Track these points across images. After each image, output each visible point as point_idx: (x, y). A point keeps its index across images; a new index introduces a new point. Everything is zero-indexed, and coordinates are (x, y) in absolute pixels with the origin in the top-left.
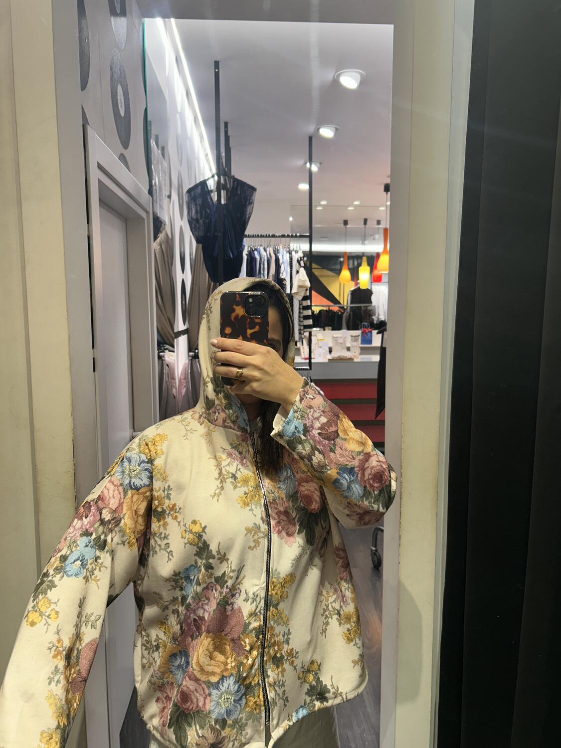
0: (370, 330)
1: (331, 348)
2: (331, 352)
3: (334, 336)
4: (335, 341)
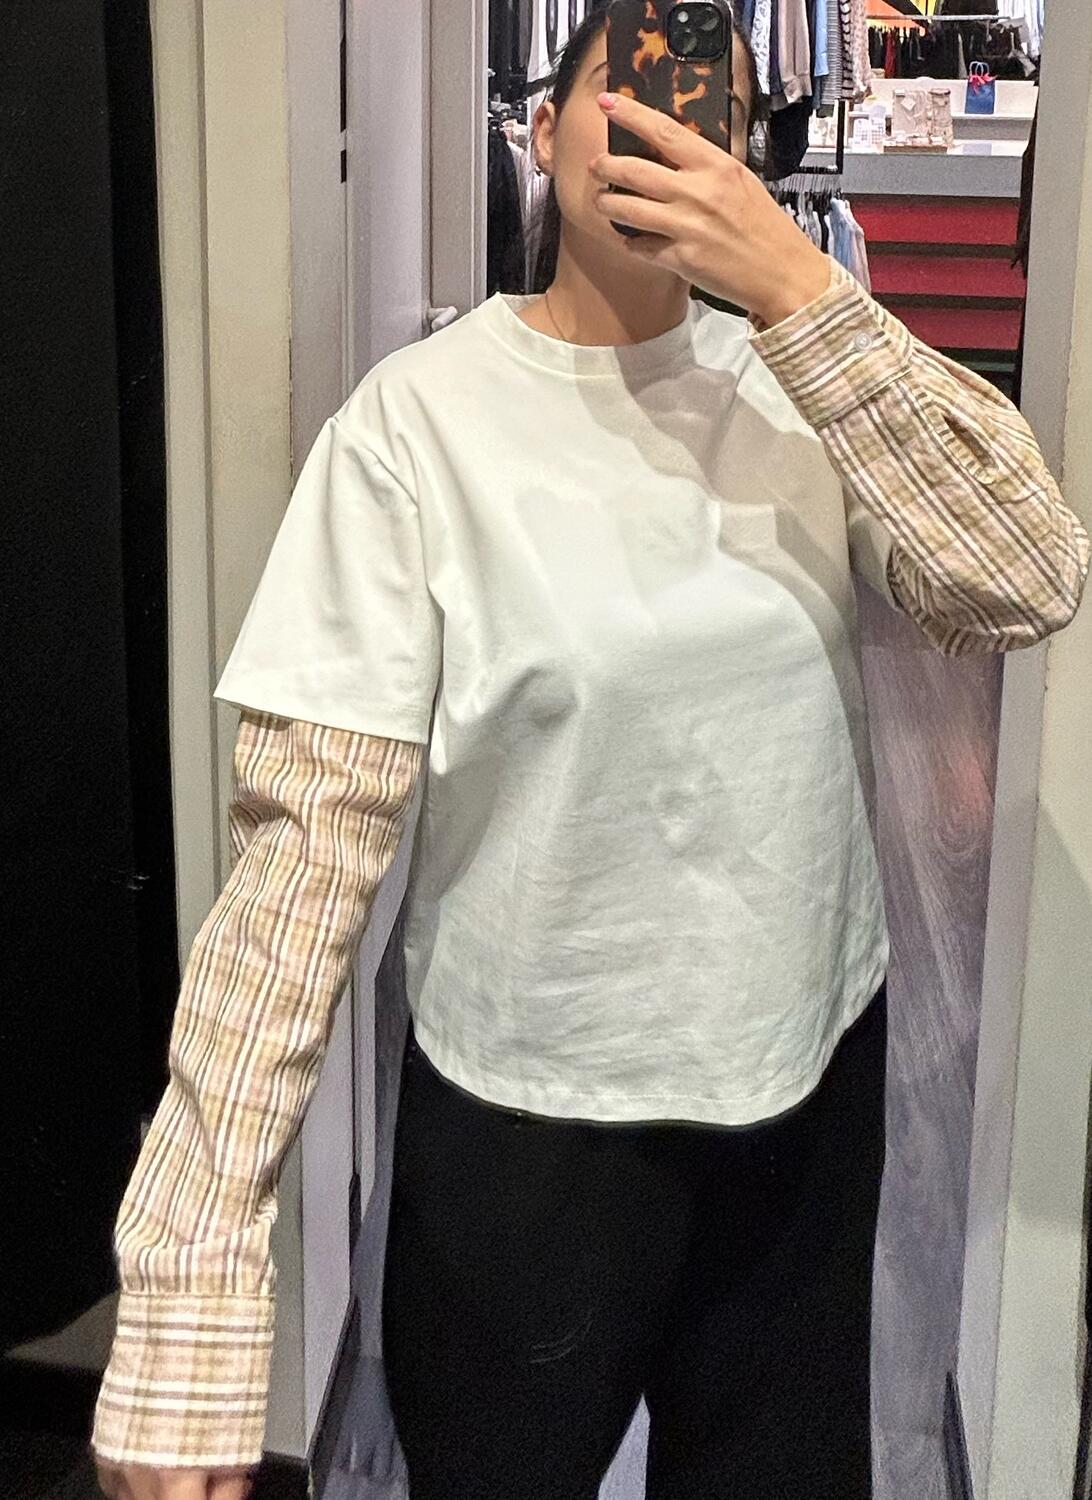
0: (991, 79)
1: (888, 120)
2: (889, 129)
3: (898, 92)
4: (899, 102)
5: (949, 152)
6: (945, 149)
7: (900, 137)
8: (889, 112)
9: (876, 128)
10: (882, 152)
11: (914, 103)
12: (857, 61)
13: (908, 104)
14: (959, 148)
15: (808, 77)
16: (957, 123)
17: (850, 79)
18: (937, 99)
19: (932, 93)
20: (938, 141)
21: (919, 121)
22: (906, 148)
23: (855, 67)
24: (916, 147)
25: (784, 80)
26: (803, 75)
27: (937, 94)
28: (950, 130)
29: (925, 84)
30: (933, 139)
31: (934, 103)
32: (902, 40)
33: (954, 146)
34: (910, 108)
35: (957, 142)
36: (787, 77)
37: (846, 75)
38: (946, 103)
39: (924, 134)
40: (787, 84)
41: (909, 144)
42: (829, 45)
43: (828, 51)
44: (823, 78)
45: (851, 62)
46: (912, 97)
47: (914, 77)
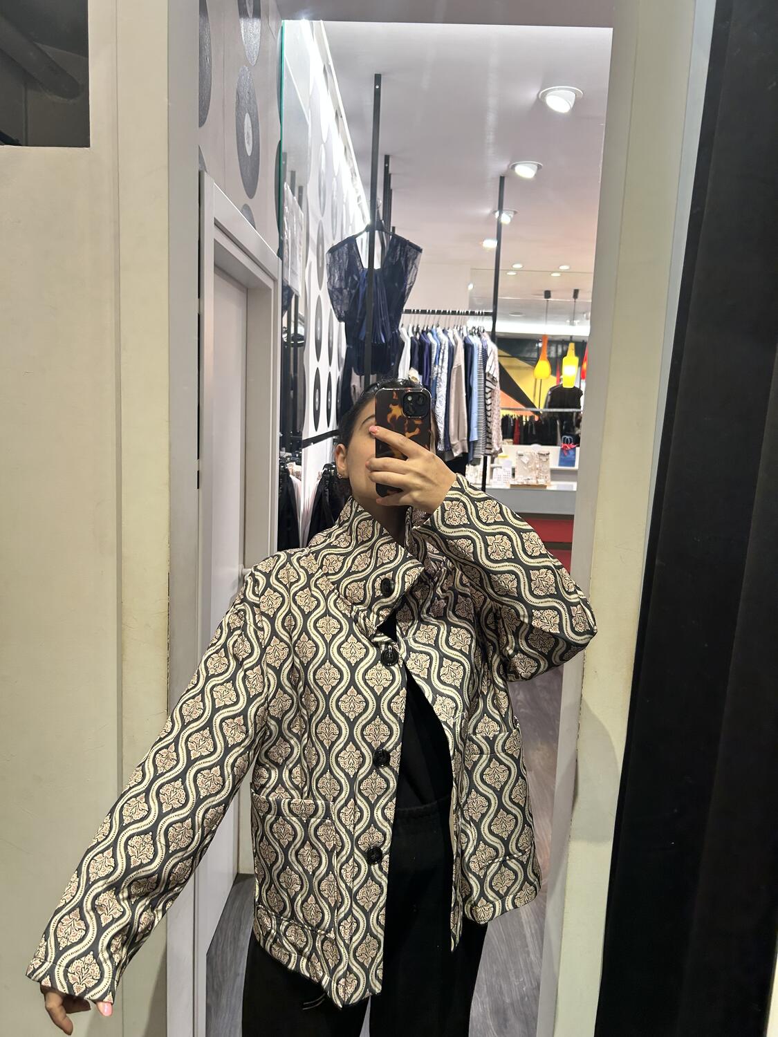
0: (574, 446)
1: (514, 470)
2: (514, 475)
3: (519, 452)
4: (519, 459)
5: (548, 488)
6: (545, 486)
7: (520, 479)
8: (514, 465)
9: (506, 474)
10: (508, 487)
11: (528, 459)
12: (494, 433)
13: (525, 459)
14: (554, 486)
15: (466, 441)
16: (553, 472)
17: (490, 443)
18: (541, 457)
19: (539, 454)
20: (542, 482)
21: (531, 470)
22: (523, 486)
23: (493, 436)
24: (529, 485)
25: (452, 443)
26: (464, 440)
27: (542, 454)
28: (549, 475)
29: (536, 448)
30: (539, 480)
31: (540, 459)
32: (524, 423)
33: (551, 485)
34: (526, 462)
35: (553, 483)
36: (454, 441)
37: (488, 441)
38: (547, 460)
39: (534, 478)
40: (454, 445)
41: (525, 483)
42: (478, 423)
43: (478, 426)
44: (475, 442)
45: (491, 433)
46: (528, 456)
47: (530, 444)
